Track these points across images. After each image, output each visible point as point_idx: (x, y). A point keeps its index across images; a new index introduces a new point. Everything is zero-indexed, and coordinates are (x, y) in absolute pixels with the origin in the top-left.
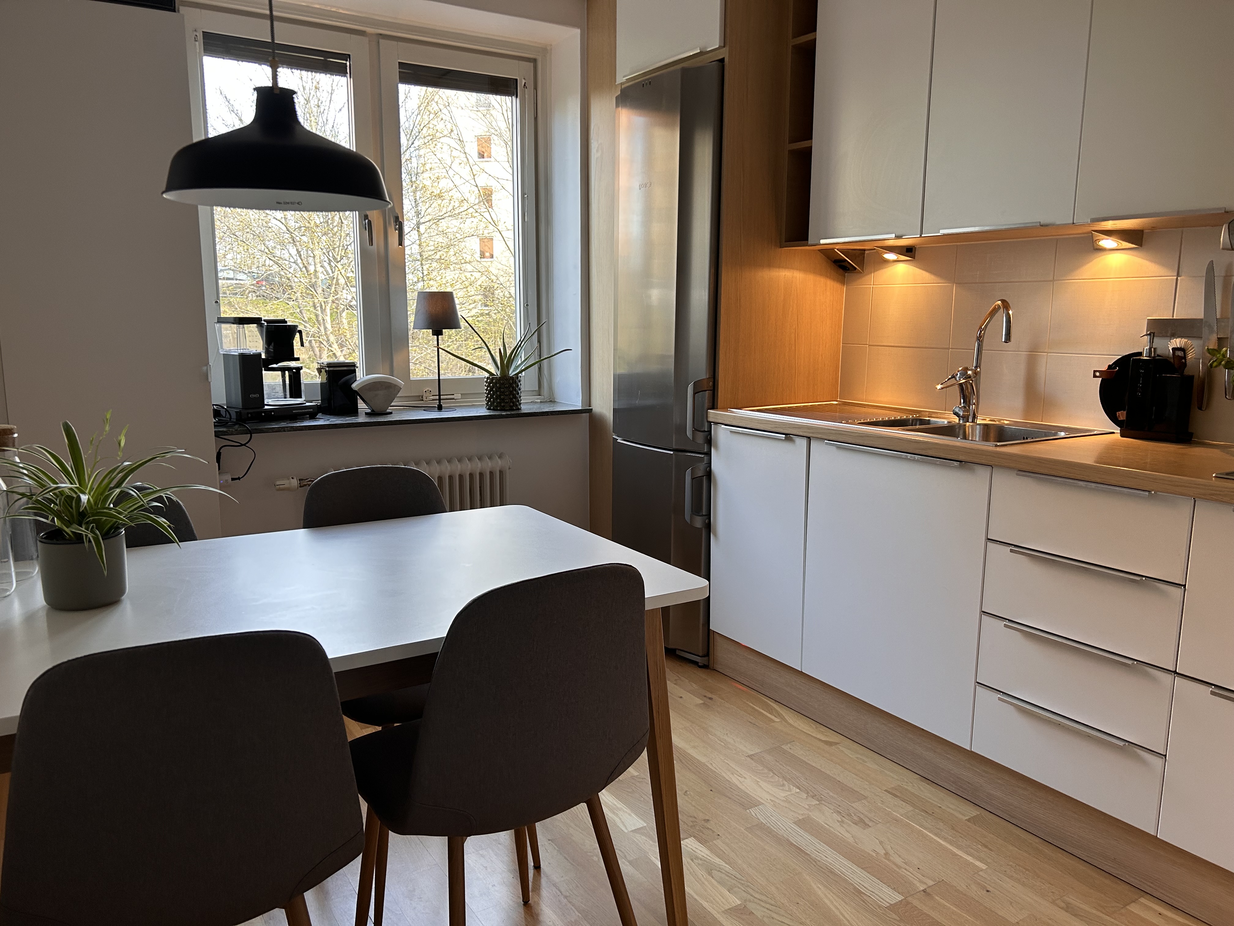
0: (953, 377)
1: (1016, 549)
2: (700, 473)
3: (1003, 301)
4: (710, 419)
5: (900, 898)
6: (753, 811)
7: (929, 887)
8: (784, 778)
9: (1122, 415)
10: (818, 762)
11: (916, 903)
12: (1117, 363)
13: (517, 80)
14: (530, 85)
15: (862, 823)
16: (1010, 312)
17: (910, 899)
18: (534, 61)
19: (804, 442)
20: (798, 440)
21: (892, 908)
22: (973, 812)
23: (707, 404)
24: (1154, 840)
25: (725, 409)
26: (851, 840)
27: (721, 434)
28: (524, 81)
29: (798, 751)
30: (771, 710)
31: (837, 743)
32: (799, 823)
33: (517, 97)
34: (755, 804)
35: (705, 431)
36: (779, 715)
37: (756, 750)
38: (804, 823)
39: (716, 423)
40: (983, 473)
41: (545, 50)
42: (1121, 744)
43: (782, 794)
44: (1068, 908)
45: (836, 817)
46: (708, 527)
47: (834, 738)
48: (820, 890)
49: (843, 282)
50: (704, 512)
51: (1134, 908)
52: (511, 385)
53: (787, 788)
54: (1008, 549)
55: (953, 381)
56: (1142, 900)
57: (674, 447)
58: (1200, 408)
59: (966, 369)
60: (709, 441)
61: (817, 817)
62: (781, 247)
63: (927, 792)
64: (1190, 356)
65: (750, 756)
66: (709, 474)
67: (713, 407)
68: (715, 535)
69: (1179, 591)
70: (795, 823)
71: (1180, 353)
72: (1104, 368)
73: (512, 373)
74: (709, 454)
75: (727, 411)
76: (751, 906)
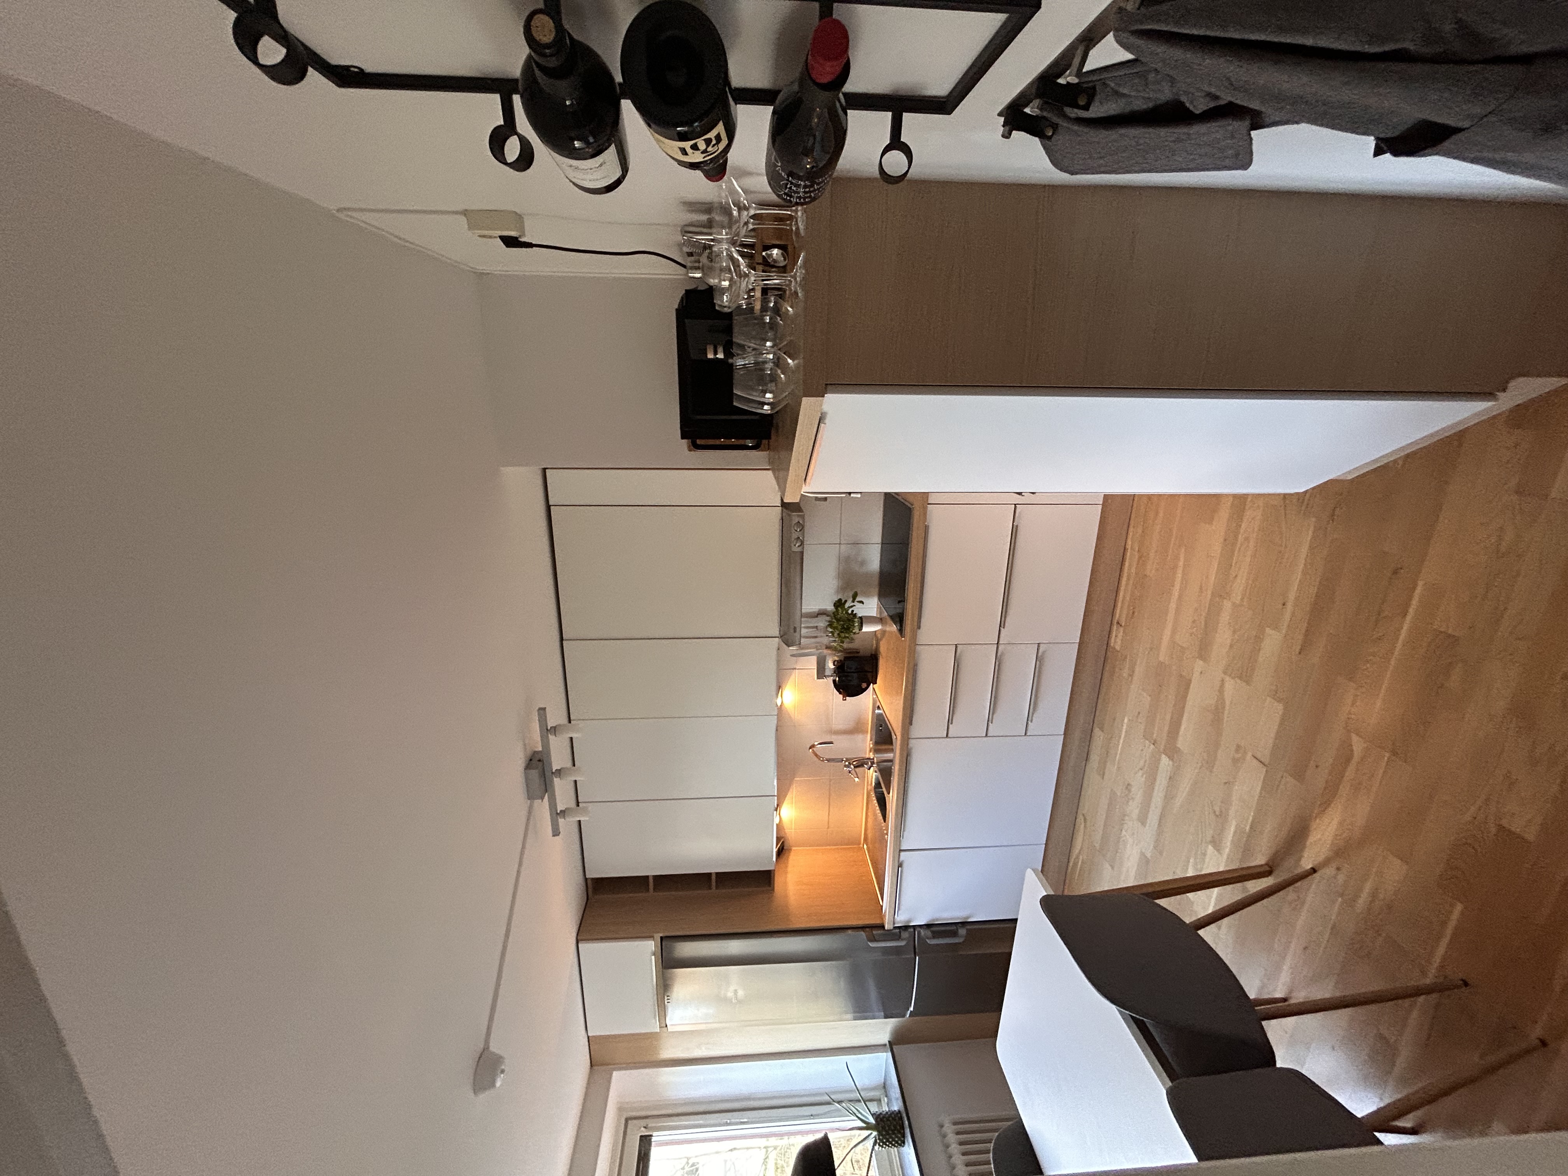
0: (850, 772)
1: (950, 721)
2: (928, 933)
3: (810, 748)
4: (892, 928)
5: (1163, 756)
6: (1149, 855)
7: (1150, 742)
8: (1118, 842)
9: (864, 685)
10: (1101, 823)
11: (1162, 747)
12: (838, 690)
13: (641, 1136)
14: (643, 1122)
15: (1128, 787)
16: (816, 743)
17: (1161, 750)
18: (627, 1120)
19: (902, 854)
20: (902, 859)
21: (1171, 758)
22: (1097, 731)
23: (880, 932)
24: (1080, 644)
25: (882, 917)
26: (1141, 791)
27: (901, 919)
28: (643, 1129)
29: (1098, 837)
30: (1075, 864)
31: (1083, 815)
32: (1143, 823)
33: (651, 1136)
34: (1143, 854)
35: (900, 932)
36: (1077, 857)
37: (1107, 866)
38: (1143, 819)
39: (894, 924)
40: (912, 743)
41: (620, 1109)
42: (1038, 662)
43: (1130, 841)
44: (1131, 676)
45: (1130, 803)
46: (964, 924)
47: (1080, 819)
48: (1179, 801)
49: (790, 850)
50: (954, 928)
51: (1118, 648)
52: (881, 1120)
53: (1124, 838)
54: (950, 726)
55: (853, 772)
56: (1112, 645)
57: (913, 956)
58: (858, 653)
59: (845, 766)
60: (906, 928)
61: (1135, 813)
62: (773, 889)
63: (1095, 758)
64: (836, 659)
65: (1113, 867)
66: (928, 926)
67: (883, 927)
68: (968, 918)
69: (959, 647)
70: (1145, 826)
71: (836, 663)
72: (841, 696)
73: (872, 1120)
74: (914, 926)
75: (885, 916)
76: (1209, 839)
